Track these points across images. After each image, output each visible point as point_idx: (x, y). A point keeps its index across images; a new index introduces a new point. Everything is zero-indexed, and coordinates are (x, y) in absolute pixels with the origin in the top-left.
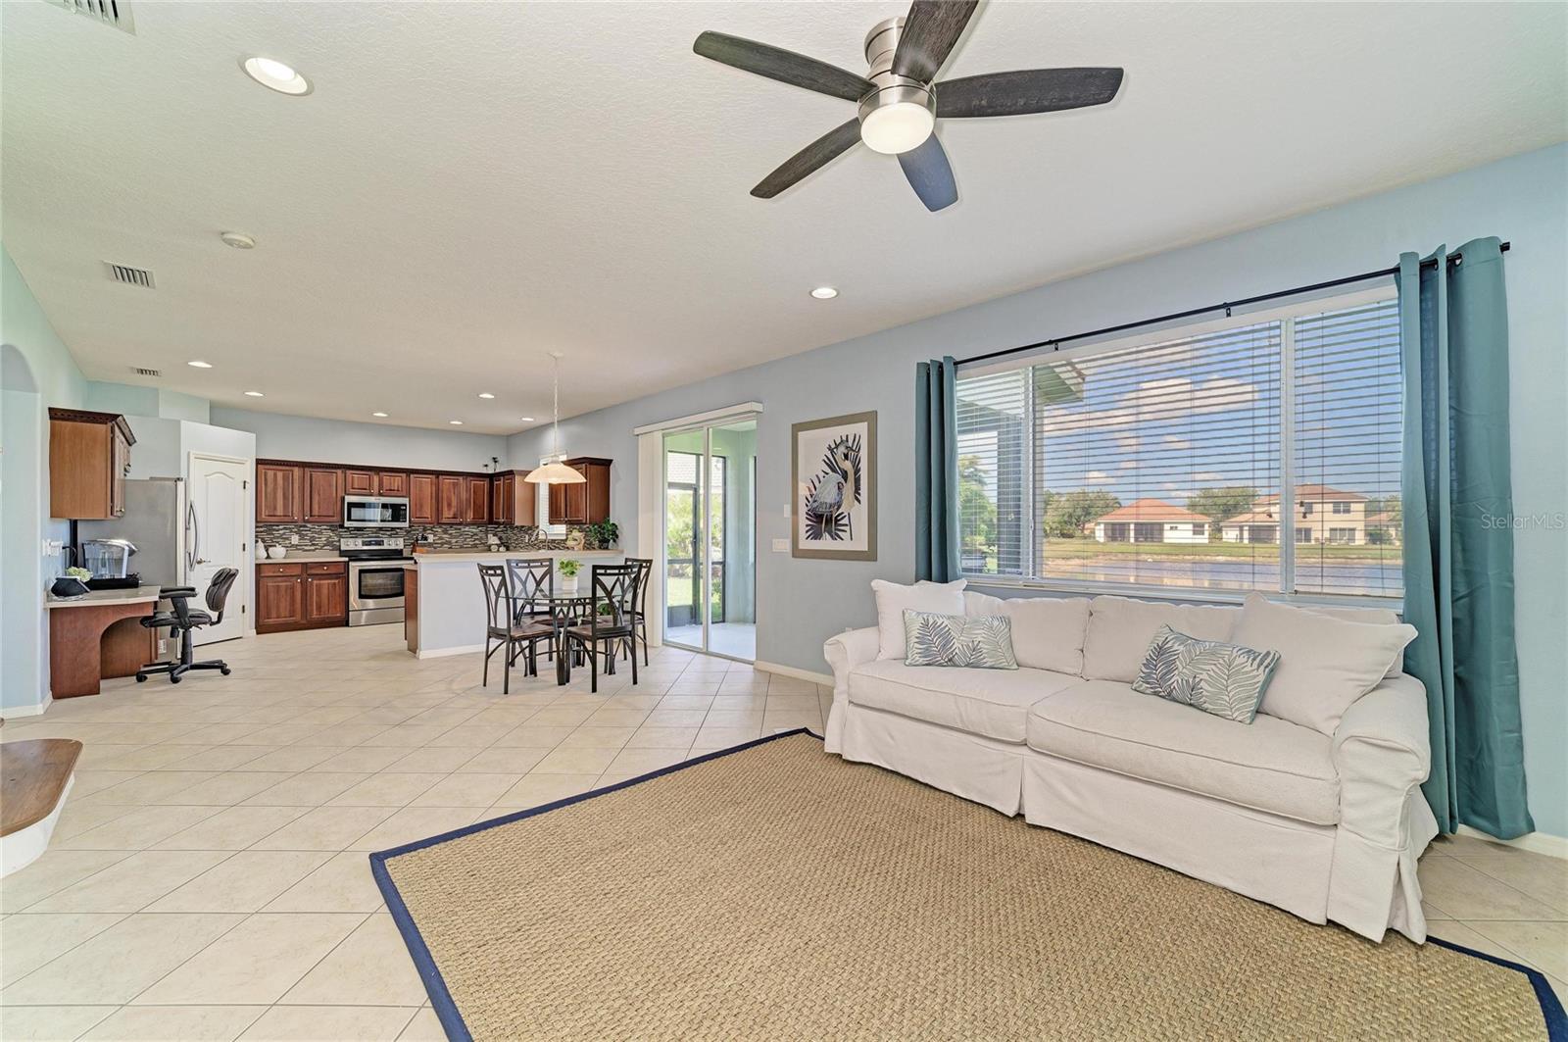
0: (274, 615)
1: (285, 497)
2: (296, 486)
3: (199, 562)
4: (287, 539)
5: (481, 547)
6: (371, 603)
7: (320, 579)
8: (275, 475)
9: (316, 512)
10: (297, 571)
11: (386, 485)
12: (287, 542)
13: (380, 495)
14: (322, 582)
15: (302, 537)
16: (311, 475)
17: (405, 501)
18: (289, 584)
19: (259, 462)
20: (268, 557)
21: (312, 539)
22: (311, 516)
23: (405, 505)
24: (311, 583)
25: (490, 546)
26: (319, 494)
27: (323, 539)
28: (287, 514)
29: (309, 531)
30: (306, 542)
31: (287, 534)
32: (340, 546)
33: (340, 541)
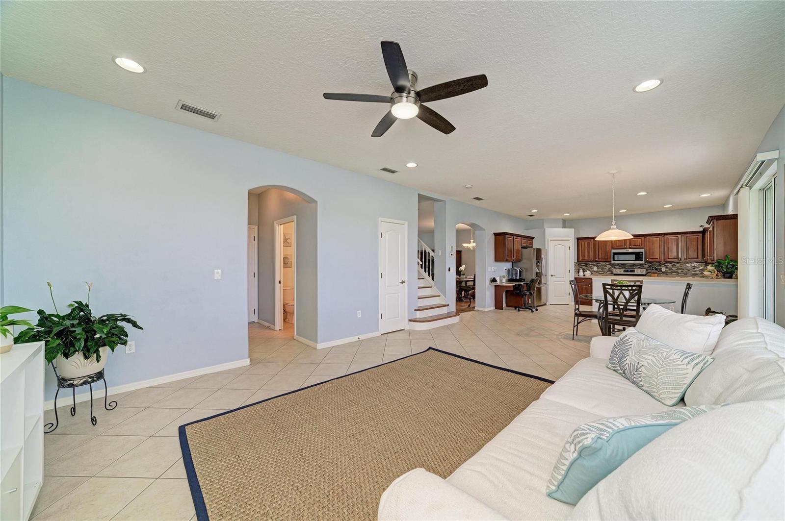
1: (588, 252)
2: (592, 247)
3: (552, 276)
8: (585, 243)
9: (600, 257)
11: (633, 244)
13: (630, 248)
16: (598, 242)
17: (643, 250)
19: (578, 239)
21: (603, 269)
22: (598, 259)
23: (642, 253)
26: (601, 250)
27: (607, 269)
28: (589, 258)
29: (601, 265)
30: (600, 270)
31: (592, 266)
32: (613, 272)
33: (613, 269)
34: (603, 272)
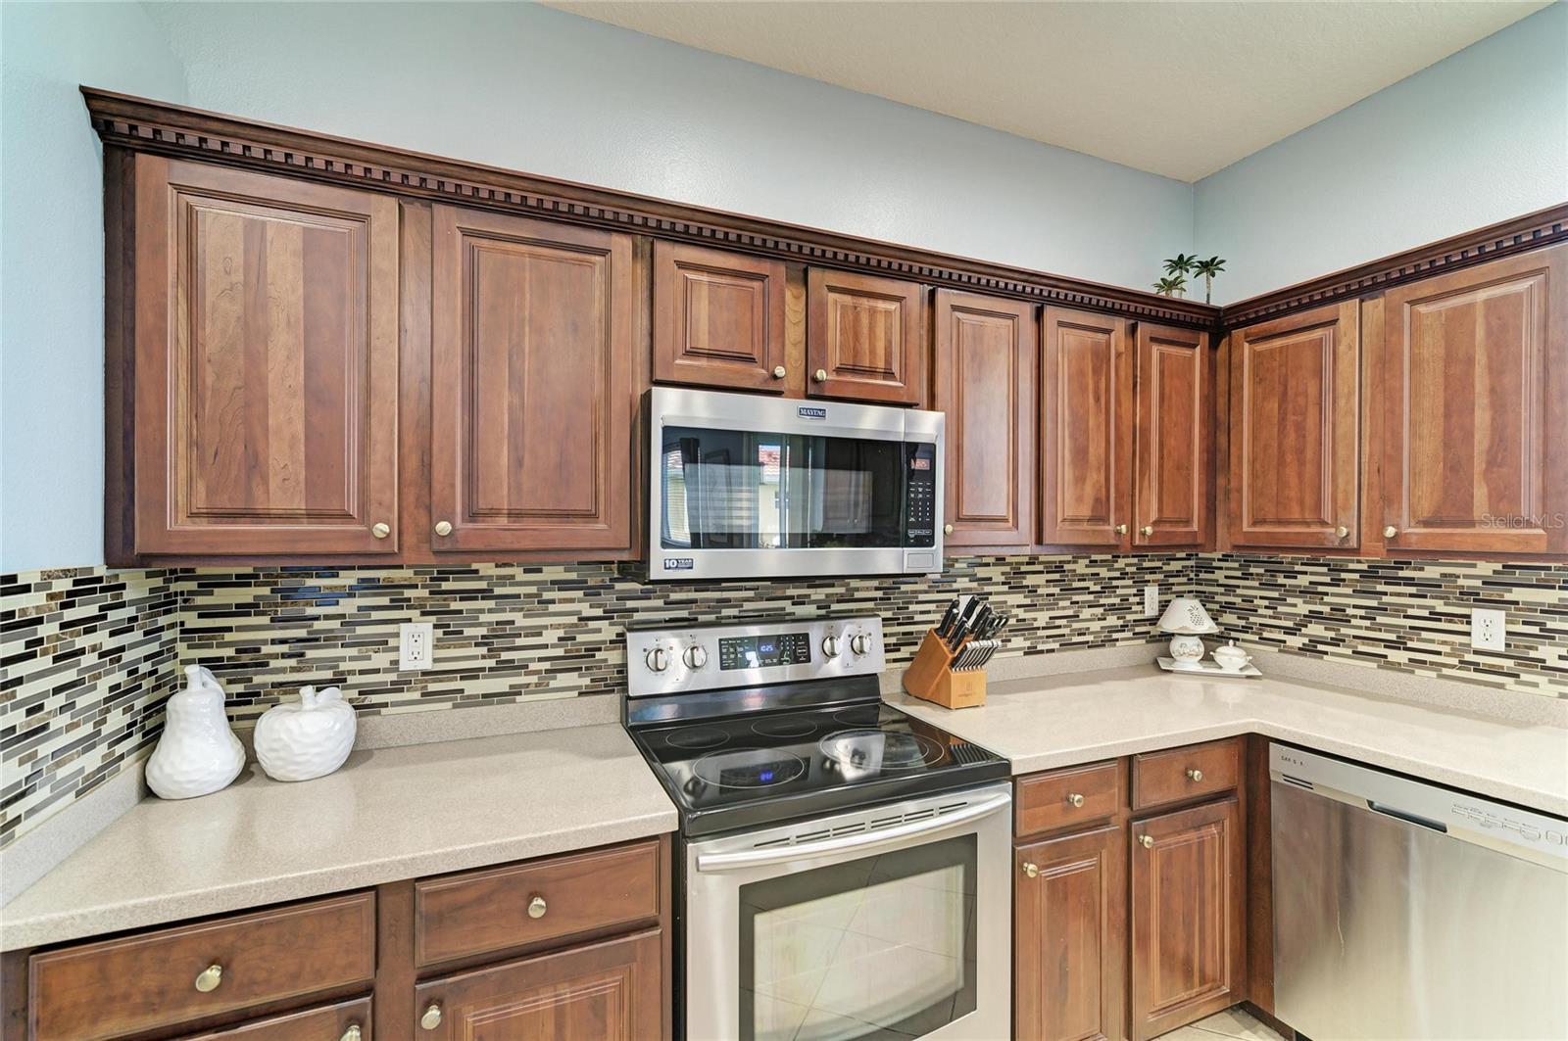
4: (382, 643)
5: (1129, 648)
7: (502, 994)
11: (838, 348)
12: (380, 660)
13: (813, 390)
15: (449, 634)
17: (931, 429)
20: (250, 769)
22: (472, 515)
23: (930, 450)
25: (1162, 640)
26: (515, 380)
27: (550, 637)
28: (334, 506)
29: (486, 594)
30: (474, 656)
31: (376, 615)
32: (623, 669)
33: (620, 641)
34: (501, 684)
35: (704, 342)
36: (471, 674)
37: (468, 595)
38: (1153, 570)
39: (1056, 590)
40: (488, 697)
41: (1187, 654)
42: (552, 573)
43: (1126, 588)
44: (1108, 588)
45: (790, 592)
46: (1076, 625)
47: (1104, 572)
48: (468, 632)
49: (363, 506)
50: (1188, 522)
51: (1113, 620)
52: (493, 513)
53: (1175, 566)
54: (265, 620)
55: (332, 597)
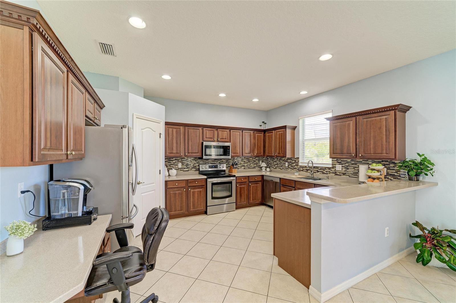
0: (173, 210)
1: (177, 143)
2: (182, 136)
3: (139, 184)
4: (177, 165)
5: (257, 168)
6: (217, 201)
7: (194, 189)
8: (173, 131)
9: (190, 151)
10: (184, 185)
11: (220, 137)
12: (177, 167)
13: (218, 141)
14: (195, 190)
15: (183, 164)
16: (188, 130)
17: (229, 144)
18: (180, 192)
19: (167, 124)
20: (169, 175)
22: (188, 153)
24: (190, 191)
25: (261, 168)
26: (192, 141)
27: (192, 165)
28: (178, 152)
29: (186, 161)
30: (185, 167)
31: (176, 162)
32: (199, 168)
33: (199, 166)
34: (187, 170)
35: (208, 137)
36: (184, 168)
37: (185, 161)
38: (261, 159)
39: (248, 161)
40: (186, 171)
41: (264, 169)
42: (192, 159)
43: (257, 161)
44: (255, 161)
45: (216, 161)
46: (250, 166)
47: (254, 159)
48: (184, 164)
49: (180, 152)
50: (261, 153)
51: (255, 165)
52: (190, 153)
53: (264, 159)
54: (167, 163)
55: (172, 161)
